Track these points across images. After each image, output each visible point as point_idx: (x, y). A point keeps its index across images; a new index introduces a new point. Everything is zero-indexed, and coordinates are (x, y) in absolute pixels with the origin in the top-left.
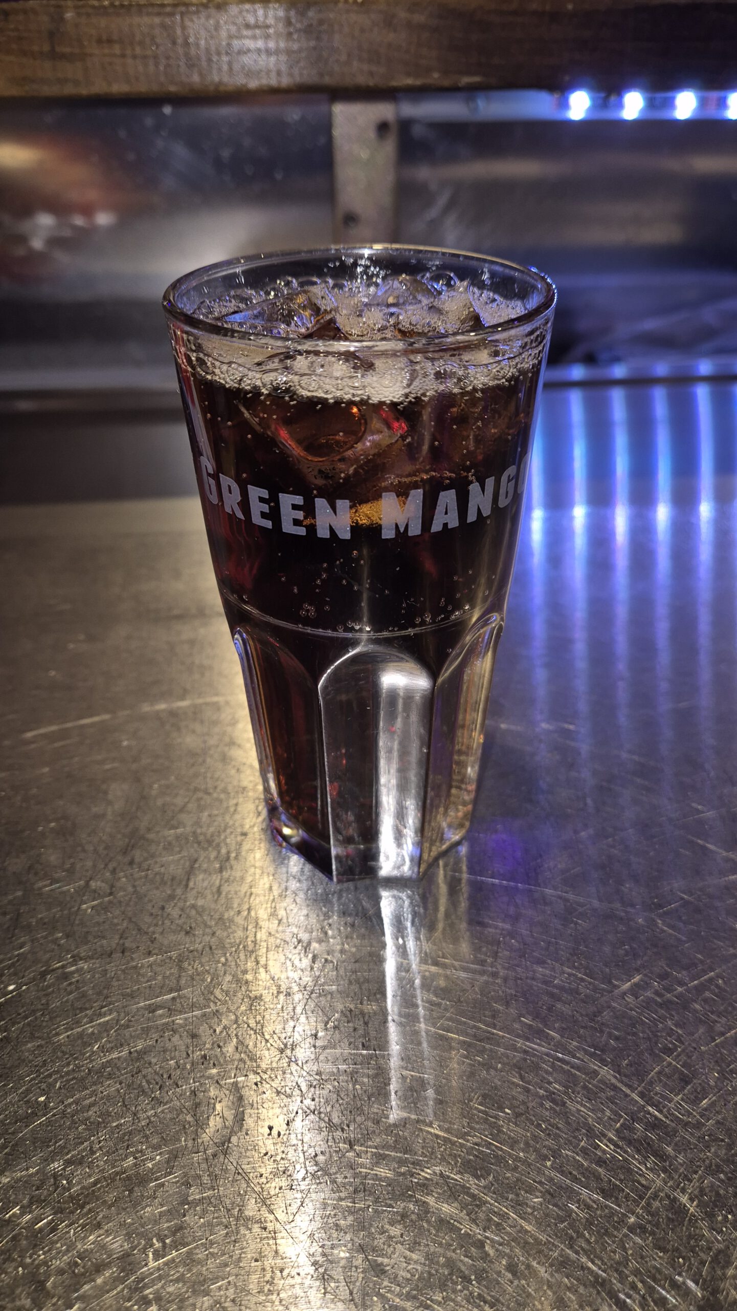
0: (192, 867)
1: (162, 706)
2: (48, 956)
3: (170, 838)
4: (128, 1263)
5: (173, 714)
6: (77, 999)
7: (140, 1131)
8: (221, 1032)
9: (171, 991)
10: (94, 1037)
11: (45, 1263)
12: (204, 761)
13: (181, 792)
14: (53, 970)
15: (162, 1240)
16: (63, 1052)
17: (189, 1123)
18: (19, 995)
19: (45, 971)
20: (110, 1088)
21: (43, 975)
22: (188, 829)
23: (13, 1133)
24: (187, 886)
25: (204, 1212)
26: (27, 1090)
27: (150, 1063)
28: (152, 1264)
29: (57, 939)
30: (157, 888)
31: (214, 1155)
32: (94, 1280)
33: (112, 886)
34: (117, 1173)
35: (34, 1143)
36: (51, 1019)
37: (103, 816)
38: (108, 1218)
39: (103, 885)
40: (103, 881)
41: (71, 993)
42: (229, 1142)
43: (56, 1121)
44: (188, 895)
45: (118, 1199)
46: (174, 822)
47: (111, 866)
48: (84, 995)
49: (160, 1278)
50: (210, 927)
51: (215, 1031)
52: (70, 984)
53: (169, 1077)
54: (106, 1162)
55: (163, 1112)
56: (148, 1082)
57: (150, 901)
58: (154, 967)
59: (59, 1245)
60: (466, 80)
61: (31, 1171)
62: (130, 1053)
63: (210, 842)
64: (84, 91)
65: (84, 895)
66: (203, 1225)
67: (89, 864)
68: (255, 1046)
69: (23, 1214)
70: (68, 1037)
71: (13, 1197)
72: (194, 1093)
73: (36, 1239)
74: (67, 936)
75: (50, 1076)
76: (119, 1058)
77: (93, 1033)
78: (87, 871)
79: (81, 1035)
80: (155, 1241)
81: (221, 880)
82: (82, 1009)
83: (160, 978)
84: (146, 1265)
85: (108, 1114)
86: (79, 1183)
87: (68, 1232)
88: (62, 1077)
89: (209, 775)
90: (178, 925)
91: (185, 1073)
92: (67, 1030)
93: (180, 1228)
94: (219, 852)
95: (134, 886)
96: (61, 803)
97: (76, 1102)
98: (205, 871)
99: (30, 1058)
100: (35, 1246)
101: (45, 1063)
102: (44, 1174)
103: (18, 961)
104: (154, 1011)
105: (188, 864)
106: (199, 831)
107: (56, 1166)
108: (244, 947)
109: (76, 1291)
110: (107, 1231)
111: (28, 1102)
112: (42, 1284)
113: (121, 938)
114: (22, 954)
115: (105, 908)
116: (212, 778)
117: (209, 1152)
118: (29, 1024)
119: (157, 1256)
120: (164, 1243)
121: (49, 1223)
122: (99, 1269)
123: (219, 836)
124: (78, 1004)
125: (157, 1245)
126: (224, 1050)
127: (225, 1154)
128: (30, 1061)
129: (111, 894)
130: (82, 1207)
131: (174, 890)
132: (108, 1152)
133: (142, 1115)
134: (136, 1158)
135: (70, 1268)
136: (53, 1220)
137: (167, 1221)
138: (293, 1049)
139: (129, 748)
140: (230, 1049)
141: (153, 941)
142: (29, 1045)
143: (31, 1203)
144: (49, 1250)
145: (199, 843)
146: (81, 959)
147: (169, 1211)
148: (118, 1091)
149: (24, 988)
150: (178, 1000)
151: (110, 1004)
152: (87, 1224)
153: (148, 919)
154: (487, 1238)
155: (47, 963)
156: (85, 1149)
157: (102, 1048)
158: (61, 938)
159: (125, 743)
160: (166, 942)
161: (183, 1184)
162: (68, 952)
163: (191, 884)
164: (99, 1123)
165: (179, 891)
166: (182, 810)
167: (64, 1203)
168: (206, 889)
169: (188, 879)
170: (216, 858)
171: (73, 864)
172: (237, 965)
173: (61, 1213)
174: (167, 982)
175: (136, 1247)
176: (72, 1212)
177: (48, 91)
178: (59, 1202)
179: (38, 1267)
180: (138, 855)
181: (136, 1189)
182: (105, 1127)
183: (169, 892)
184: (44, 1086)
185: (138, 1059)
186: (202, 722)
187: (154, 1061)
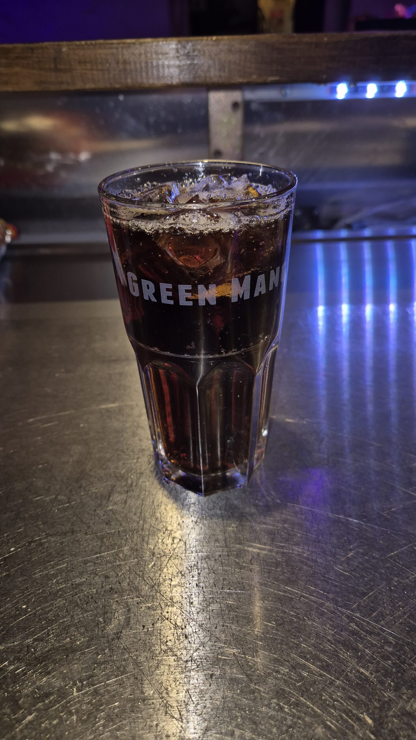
0: (112, 490)
1: (103, 406)
2: (33, 533)
3: (101, 475)
4: (62, 693)
5: (108, 410)
6: (47, 556)
7: (74, 625)
8: (121, 576)
9: (96, 553)
10: (55, 576)
11: (19, 691)
12: (123, 436)
13: (109, 451)
14: (35, 541)
15: (81, 681)
16: (37, 583)
17: (100, 622)
18: (16, 553)
19: (30, 541)
20: (60, 602)
21: (30, 543)
22: (112, 470)
23: (8, 624)
24: (109, 499)
25: (106, 668)
26: (17, 602)
27: (82, 590)
28: (75, 694)
29: (38, 525)
30: (93, 500)
31: (113, 639)
32: (44, 701)
33: (69, 499)
34: (60, 646)
35: (18, 629)
36: (32, 566)
37: (68, 462)
38: (53, 670)
39: (64, 498)
40: (64, 496)
41: (43, 553)
42: (121, 632)
43: (31, 618)
44: (109, 504)
45: (61, 660)
46: (105, 467)
47: (69, 489)
48: (50, 554)
49: (79, 702)
50: (119, 521)
51: (118, 575)
52: (44, 548)
53: (92, 598)
54: (55, 640)
55: (87, 616)
56: (81, 600)
57: (89, 507)
58: (88, 541)
59: (27, 682)
60: (271, 79)
61: (16, 643)
62: (72, 585)
63: (122, 477)
64: (72, 88)
65: (54, 503)
66: (104, 675)
67: (58, 487)
68: (139, 583)
69: (10, 665)
70: (40, 575)
71: (5, 656)
72: (104, 606)
73: (15, 678)
74: (44, 523)
75: (29, 595)
76: (66, 587)
77: (53, 574)
78: (57, 490)
79: (47, 575)
80: (77, 682)
81: (127, 497)
82: (49, 561)
83: (91, 546)
84: (72, 694)
85: (58, 616)
86: (40, 650)
87: (33, 676)
88: (35, 596)
89: (125, 442)
90: (102, 519)
91: (101, 597)
92: (40, 572)
93: (92, 676)
94: (127, 482)
95: (81, 499)
96: (46, 455)
97: (42, 609)
98: (119, 492)
99: (20, 585)
100: (15, 682)
101: (27, 588)
102: (22, 645)
103: (17, 536)
104: (86, 564)
105: (110, 488)
106: (117, 471)
107: (29, 641)
108: (137, 532)
109: (34, 706)
110: (53, 676)
111: (16, 608)
112: (16, 702)
113: (72, 525)
114: (20, 532)
115: (65, 510)
116: (126, 444)
117: (110, 638)
118: (20, 568)
119: (79, 690)
120: (83, 683)
121: (23, 671)
122: (47, 695)
123: (128, 474)
124: (47, 559)
125: (79, 684)
126: (122, 585)
127: (118, 638)
128: (20, 587)
129: (68, 503)
130: (41, 663)
131: (102, 502)
132: (56, 635)
133: (76, 617)
134: (71, 639)
135: (32, 694)
136: (25, 669)
137: (86, 672)
138: (159, 586)
139: (83, 427)
140: (125, 585)
141: (89, 527)
142: (20, 579)
143: (14, 660)
144: (22, 685)
145: (117, 477)
146: (50, 535)
147: (86, 667)
148: (64, 604)
149: (19, 550)
150: (99, 558)
151: (64, 559)
152: (43, 672)
153: (86, 516)
154: (256, 689)
155: (33, 537)
156: (45, 633)
157: (57, 583)
158: (40, 525)
159: (82, 425)
160: (95, 529)
161: (95, 653)
162: (43, 532)
163: (111, 499)
164: (53, 620)
165: (104, 502)
166: (109, 460)
167: (32, 660)
168: (119, 501)
169: (110, 496)
170: (125, 485)
171: (49, 487)
172: (132, 541)
173: (30, 666)
174: (94, 549)
175: (68, 685)
176: (36, 666)
177: (53, 88)
178: (29, 660)
179: (16, 692)
180: (84, 483)
181: (70, 655)
182: (56, 623)
183: (99, 502)
184: (26, 600)
185: (76, 588)
186: (123, 415)
187: (84, 589)
